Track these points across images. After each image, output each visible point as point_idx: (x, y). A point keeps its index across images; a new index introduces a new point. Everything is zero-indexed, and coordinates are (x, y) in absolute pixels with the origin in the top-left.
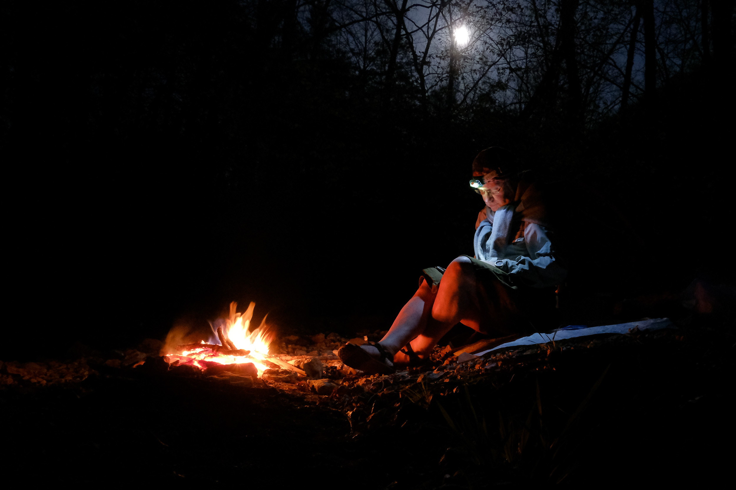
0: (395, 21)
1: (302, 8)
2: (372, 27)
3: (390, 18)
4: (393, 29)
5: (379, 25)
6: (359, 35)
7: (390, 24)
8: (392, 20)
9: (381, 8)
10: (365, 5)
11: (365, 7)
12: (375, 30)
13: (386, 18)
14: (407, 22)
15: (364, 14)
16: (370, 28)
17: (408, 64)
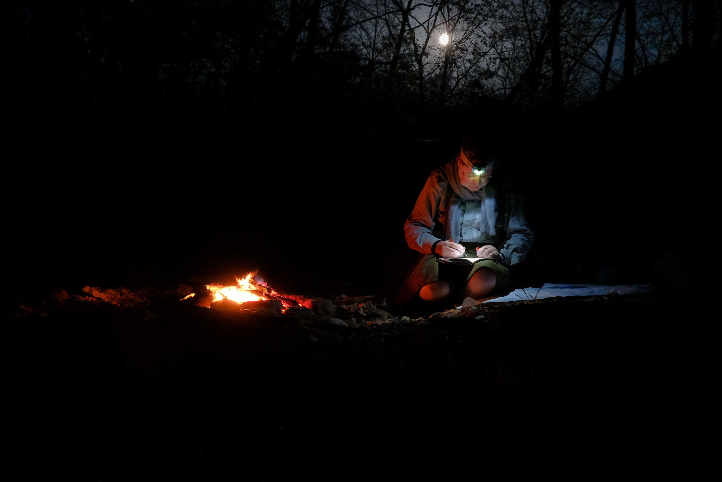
0: (401, 19)
1: (325, 9)
2: (381, 24)
3: (396, 16)
4: (398, 25)
5: (387, 22)
6: (370, 31)
7: (397, 21)
8: (398, 18)
9: (389, 8)
10: (376, 5)
11: (376, 7)
12: (384, 26)
13: (393, 16)
14: (410, 19)
15: (375, 13)
16: (380, 25)
17: (409, 54)
